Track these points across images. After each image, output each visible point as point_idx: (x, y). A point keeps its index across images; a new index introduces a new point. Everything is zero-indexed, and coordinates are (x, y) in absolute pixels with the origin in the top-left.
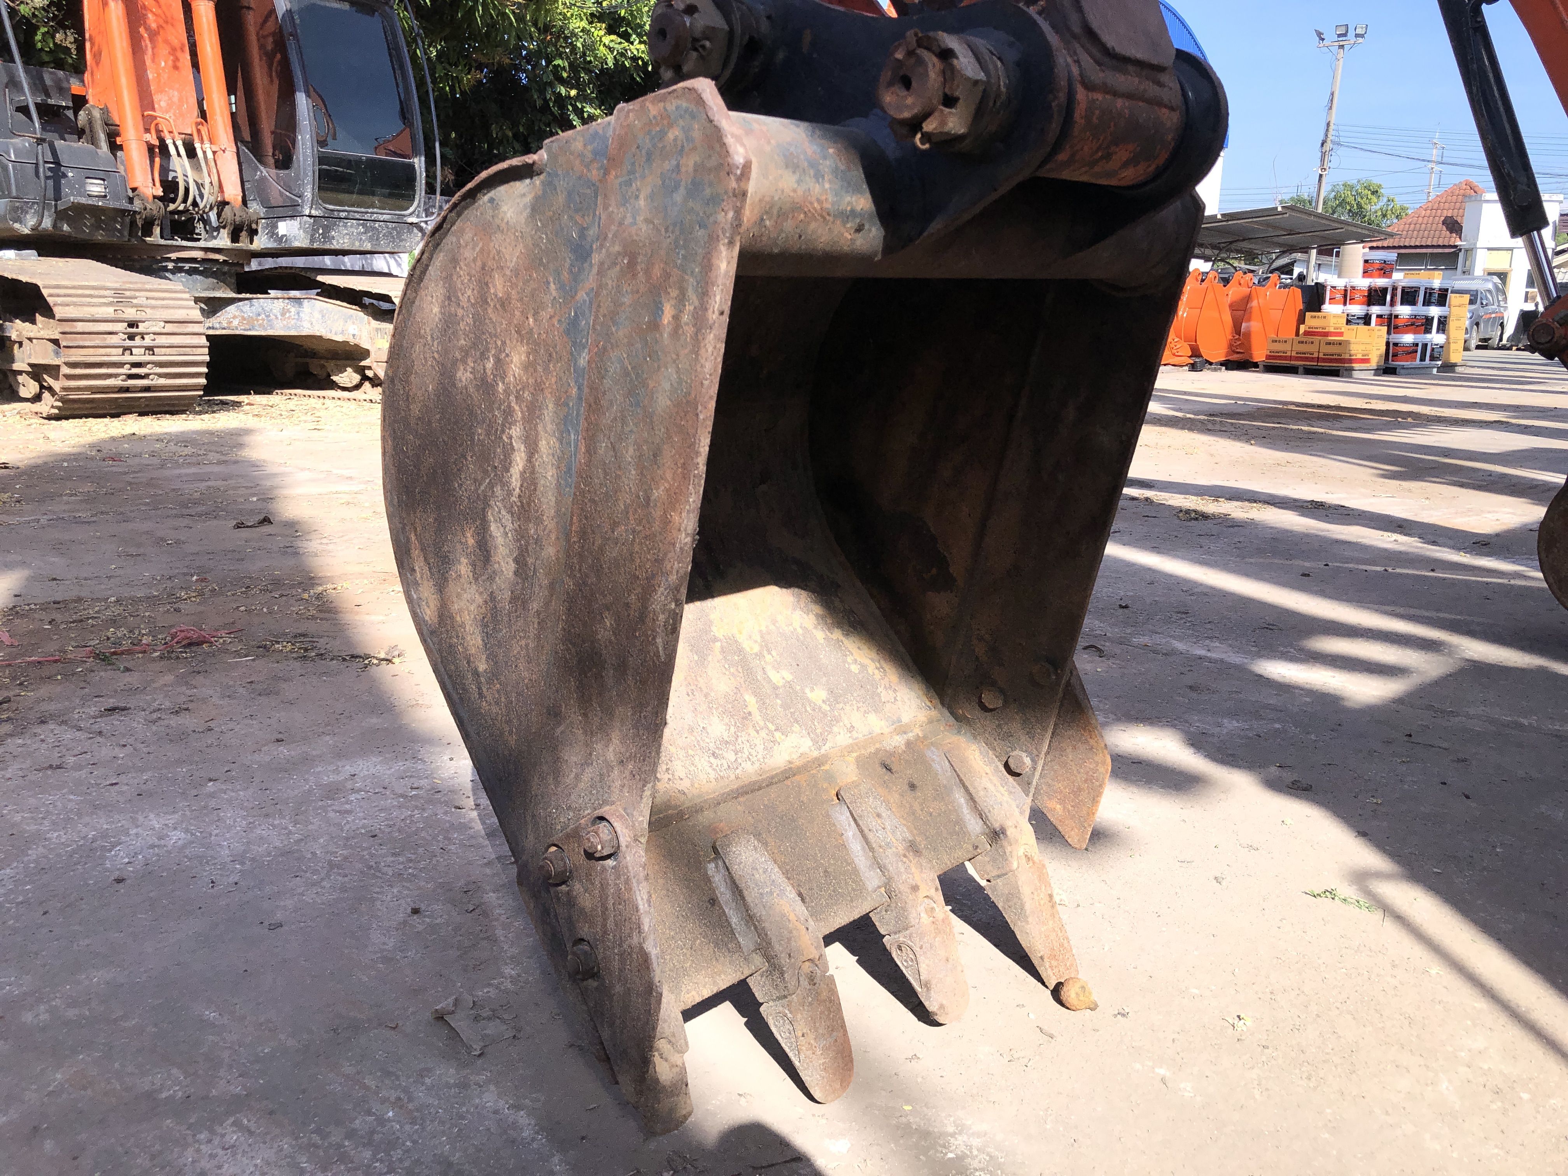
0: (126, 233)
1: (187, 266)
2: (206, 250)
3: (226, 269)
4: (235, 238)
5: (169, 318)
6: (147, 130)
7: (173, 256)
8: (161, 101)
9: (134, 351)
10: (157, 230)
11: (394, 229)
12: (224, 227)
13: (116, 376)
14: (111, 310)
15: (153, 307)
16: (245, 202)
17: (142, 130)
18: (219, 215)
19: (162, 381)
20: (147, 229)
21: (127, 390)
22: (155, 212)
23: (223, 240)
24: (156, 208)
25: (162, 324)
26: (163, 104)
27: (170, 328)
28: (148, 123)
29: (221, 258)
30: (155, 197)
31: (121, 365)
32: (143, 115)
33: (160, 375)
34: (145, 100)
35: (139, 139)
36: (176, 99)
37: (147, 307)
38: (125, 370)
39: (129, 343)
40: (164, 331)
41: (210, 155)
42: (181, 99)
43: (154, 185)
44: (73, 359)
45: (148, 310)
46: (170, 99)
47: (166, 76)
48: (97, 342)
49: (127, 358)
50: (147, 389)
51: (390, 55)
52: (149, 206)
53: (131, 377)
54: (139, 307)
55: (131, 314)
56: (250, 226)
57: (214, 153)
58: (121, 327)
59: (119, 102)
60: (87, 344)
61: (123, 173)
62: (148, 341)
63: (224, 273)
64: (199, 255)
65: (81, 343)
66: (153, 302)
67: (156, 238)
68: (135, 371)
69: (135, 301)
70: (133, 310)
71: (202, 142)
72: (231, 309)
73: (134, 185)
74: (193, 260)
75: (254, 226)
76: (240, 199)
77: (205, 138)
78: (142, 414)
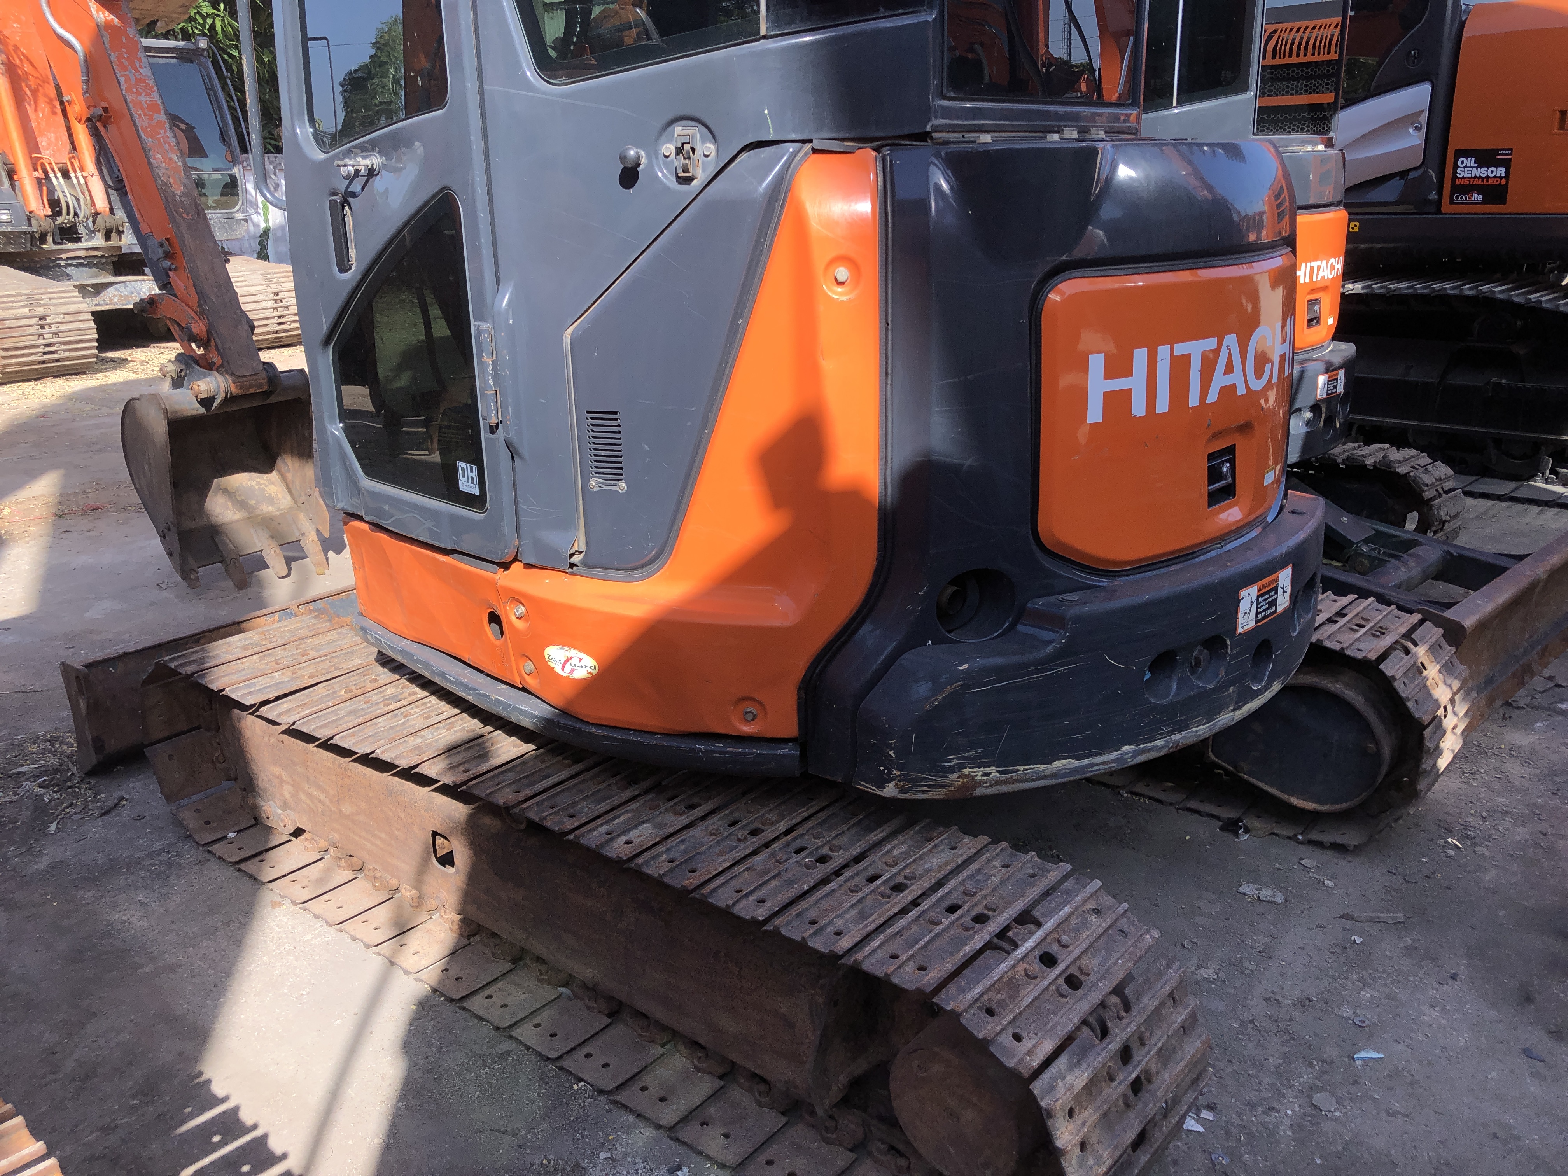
0: (29, 245)
1: (75, 262)
2: (87, 249)
3: (104, 260)
4: (108, 237)
5: (66, 311)
6: (36, 169)
7: (64, 256)
8: (43, 142)
9: (46, 336)
10: (50, 239)
11: (227, 223)
12: (99, 231)
13: (35, 354)
14: (27, 310)
15: (55, 305)
16: (112, 211)
17: (31, 167)
18: (94, 222)
19: (67, 354)
20: (43, 238)
21: (44, 362)
22: (47, 228)
23: (98, 241)
24: (48, 225)
25: (62, 316)
26: (44, 144)
27: (67, 318)
28: (35, 163)
29: (99, 254)
30: (46, 216)
31: (37, 346)
32: (31, 157)
33: (65, 351)
34: (32, 145)
35: (31, 176)
36: (53, 139)
37: (51, 305)
38: (40, 350)
39: (41, 331)
40: (65, 320)
41: (82, 181)
42: (56, 138)
43: (44, 207)
44: (6, 346)
45: (52, 308)
46: (49, 139)
47: (44, 123)
48: (20, 333)
49: (42, 341)
50: (57, 360)
51: (208, 94)
52: (42, 224)
53: (45, 353)
54: (45, 306)
55: (40, 311)
56: (117, 229)
57: (85, 178)
58: (34, 321)
59: (12, 148)
60: (13, 335)
61: (22, 203)
62: (54, 328)
63: (103, 264)
64: (82, 253)
65: (10, 335)
66: (54, 301)
67: (49, 245)
68: (48, 349)
69: (42, 302)
70: (41, 309)
71: (75, 171)
72: (111, 290)
73: (31, 209)
74: (79, 258)
75: (121, 229)
76: (108, 209)
77: (77, 169)
78: (55, 377)
